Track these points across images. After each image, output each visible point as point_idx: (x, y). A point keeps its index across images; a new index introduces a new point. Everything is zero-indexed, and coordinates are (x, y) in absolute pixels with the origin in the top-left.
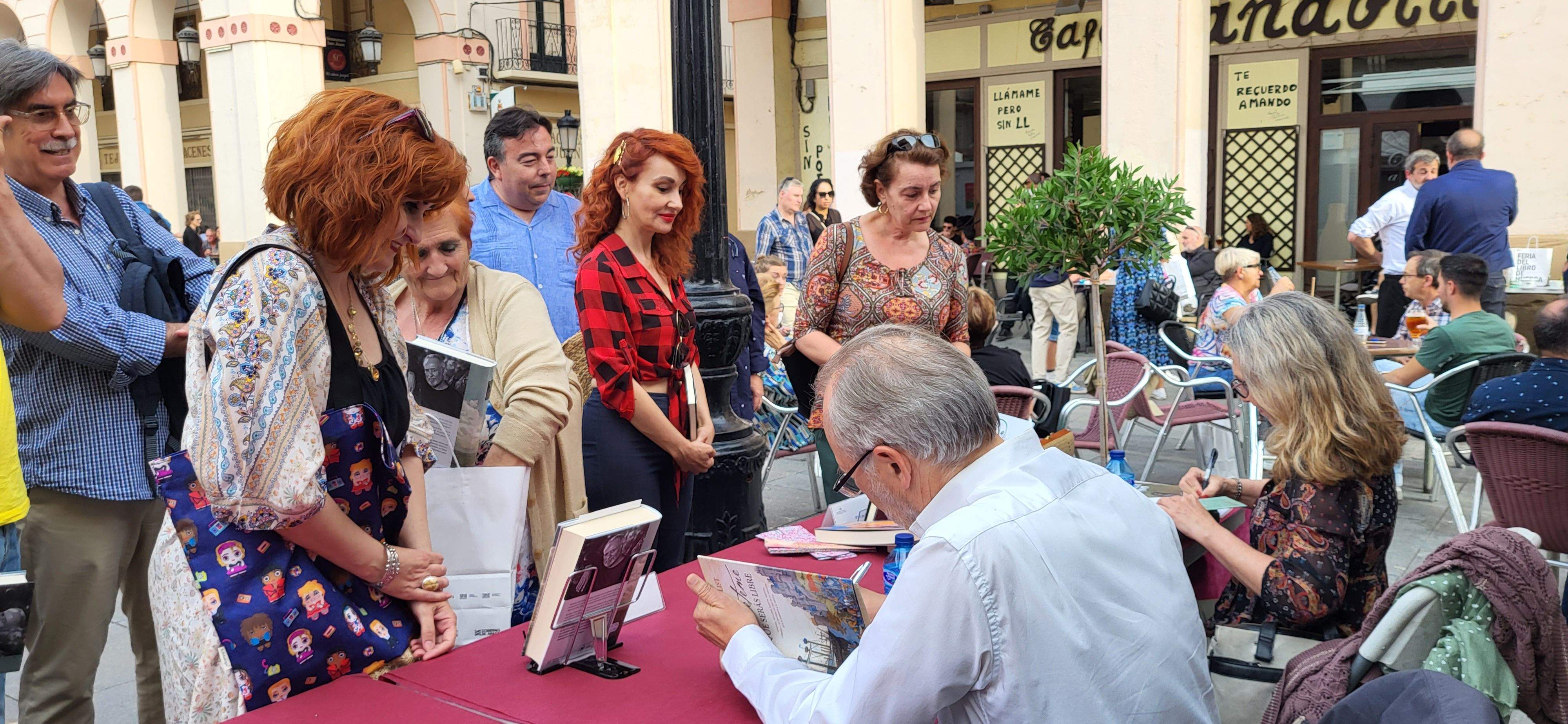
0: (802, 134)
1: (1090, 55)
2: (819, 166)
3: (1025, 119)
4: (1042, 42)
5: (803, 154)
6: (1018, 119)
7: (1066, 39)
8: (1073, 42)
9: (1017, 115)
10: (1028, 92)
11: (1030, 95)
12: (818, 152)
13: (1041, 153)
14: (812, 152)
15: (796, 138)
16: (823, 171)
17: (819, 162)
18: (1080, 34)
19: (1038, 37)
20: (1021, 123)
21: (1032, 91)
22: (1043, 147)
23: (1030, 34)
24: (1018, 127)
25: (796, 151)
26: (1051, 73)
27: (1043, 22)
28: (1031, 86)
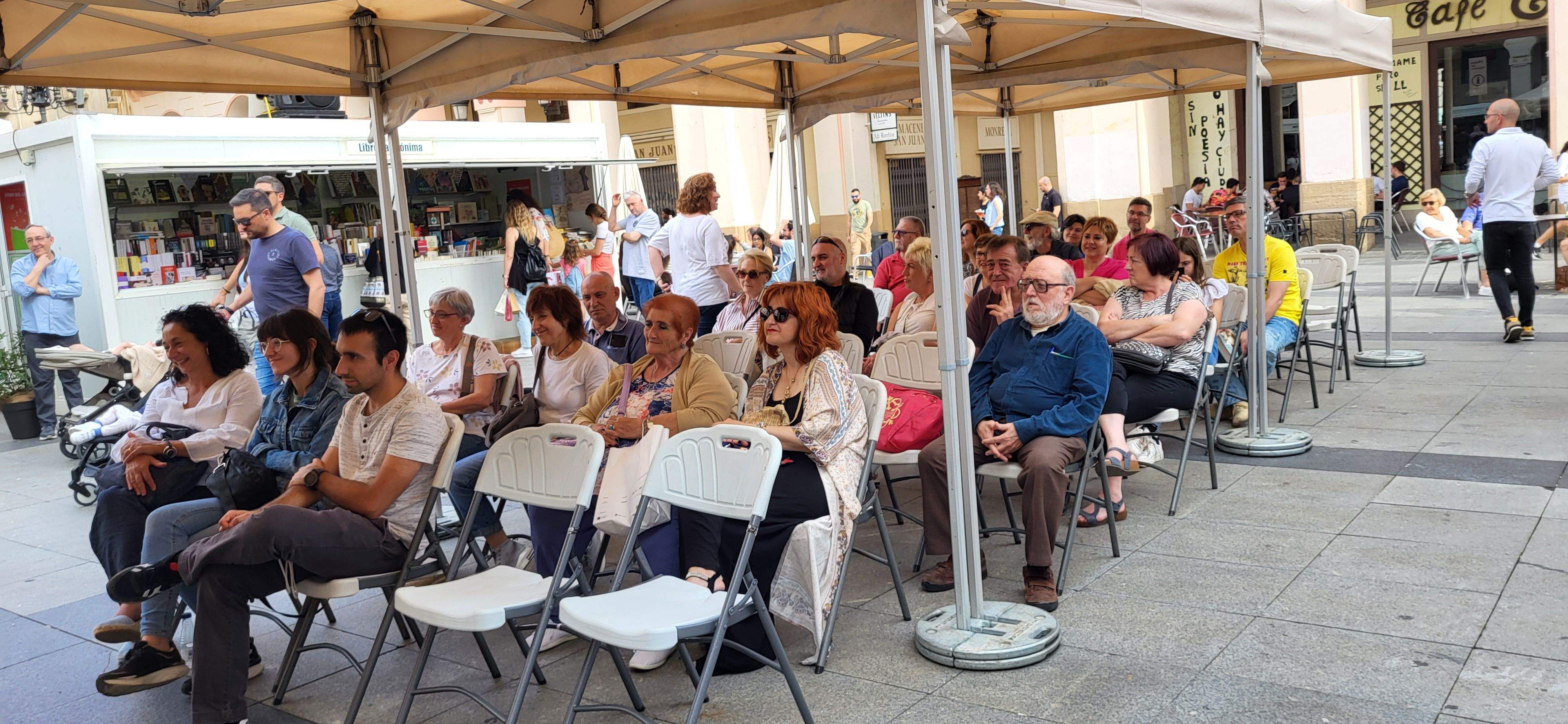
0: (1187, 107)
1: (1462, 27)
2: (1204, 133)
3: (1402, 82)
4: (1417, 20)
5: (1188, 124)
6: (1396, 83)
7: (1440, 16)
8: (1446, 18)
9: (1395, 79)
10: (1405, 60)
11: (1407, 63)
12: (1203, 121)
13: (1418, 108)
14: (1198, 121)
15: (1182, 111)
16: (1208, 137)
17: (1204, 130)
18: (1453, 11)
19: (1414, 17)
20: (1399, 85)
21: (1408, 60)
22: (1420, 103)
23: (1406, 15)
24: (1396, 89)
25: (1182, 122)
26: (1426, 44)
27: (1419, 4)
28: (1408, 55)
